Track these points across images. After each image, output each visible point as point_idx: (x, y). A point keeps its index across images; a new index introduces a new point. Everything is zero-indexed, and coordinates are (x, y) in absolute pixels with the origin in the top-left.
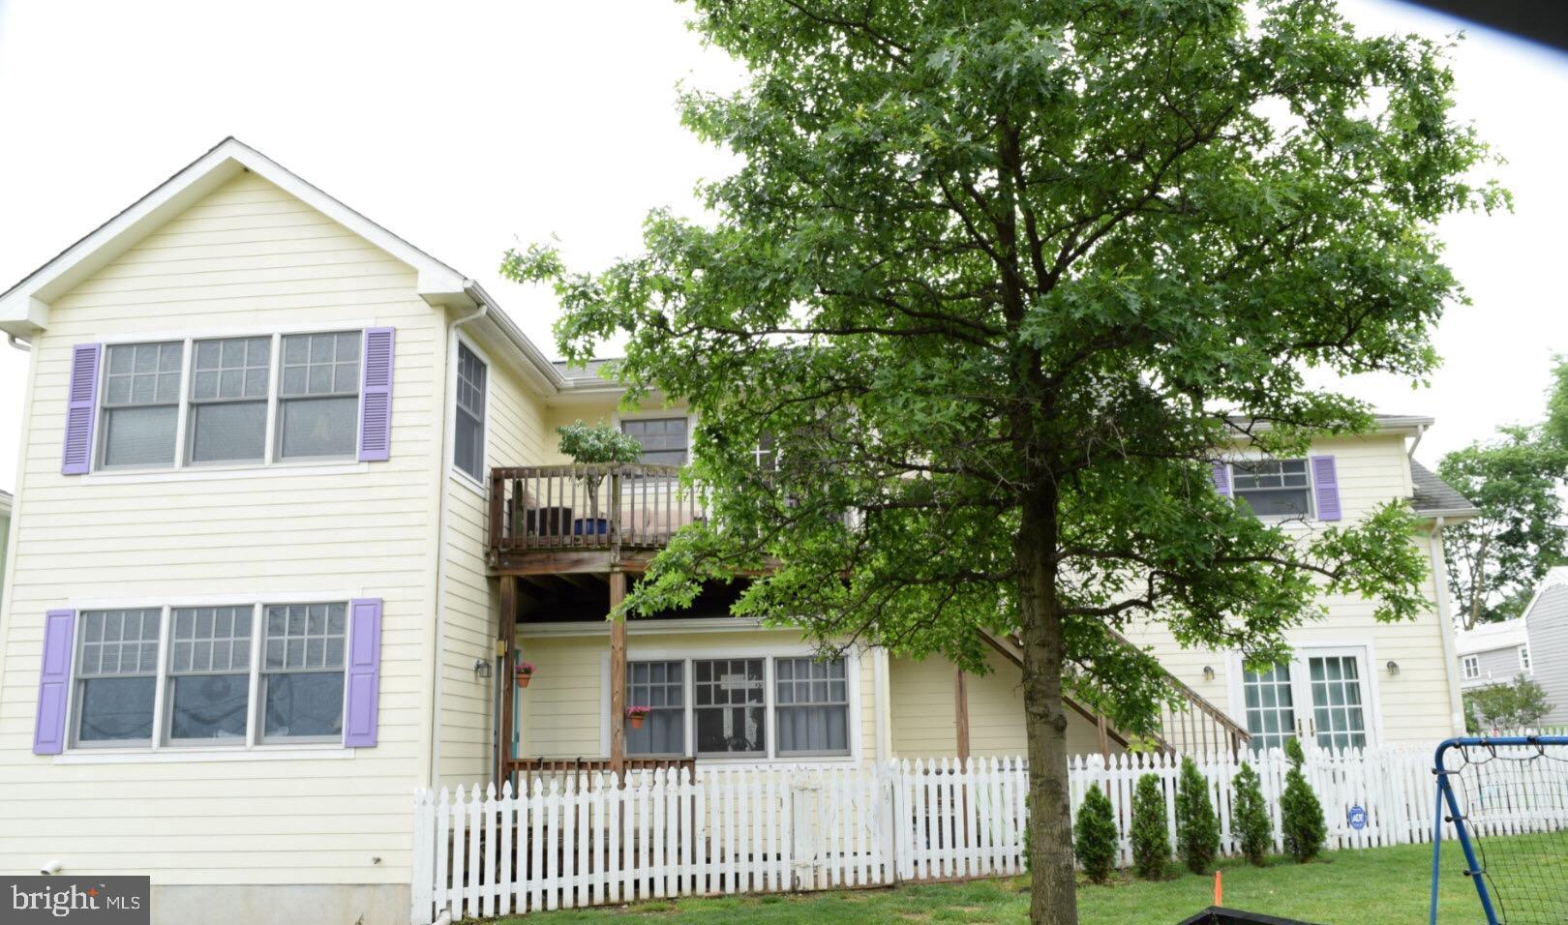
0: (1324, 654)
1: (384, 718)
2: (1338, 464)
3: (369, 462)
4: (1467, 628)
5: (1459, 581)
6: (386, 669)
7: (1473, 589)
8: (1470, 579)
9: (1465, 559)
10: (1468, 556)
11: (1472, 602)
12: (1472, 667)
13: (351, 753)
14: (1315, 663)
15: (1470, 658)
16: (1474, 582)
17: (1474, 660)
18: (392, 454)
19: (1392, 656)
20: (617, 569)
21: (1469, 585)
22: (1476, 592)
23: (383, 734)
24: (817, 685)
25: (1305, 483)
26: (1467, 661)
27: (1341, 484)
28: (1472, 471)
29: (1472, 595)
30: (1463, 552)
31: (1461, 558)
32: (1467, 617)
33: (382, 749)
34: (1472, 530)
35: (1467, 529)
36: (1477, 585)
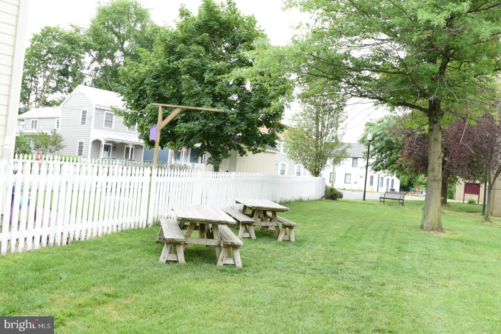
4: (36, 107)
5: (38, 86)
7: (43, 91)
8: (42, 87)
9: (42, 78)
10: (44, 76)
11: (41, 97)
12: (34, 124)
15: (34, 120)
16: (44, 88)
17: (36, 121)
21: (41, 89)
22: (43, 93)
26: (33, 121)
28: (54, 38)
29: (42, 94)
30: (42, 74)
31: (41, 77)
32: (37, 103)
34: (48, 65)
35: (47, 64)
36: (44, 90)
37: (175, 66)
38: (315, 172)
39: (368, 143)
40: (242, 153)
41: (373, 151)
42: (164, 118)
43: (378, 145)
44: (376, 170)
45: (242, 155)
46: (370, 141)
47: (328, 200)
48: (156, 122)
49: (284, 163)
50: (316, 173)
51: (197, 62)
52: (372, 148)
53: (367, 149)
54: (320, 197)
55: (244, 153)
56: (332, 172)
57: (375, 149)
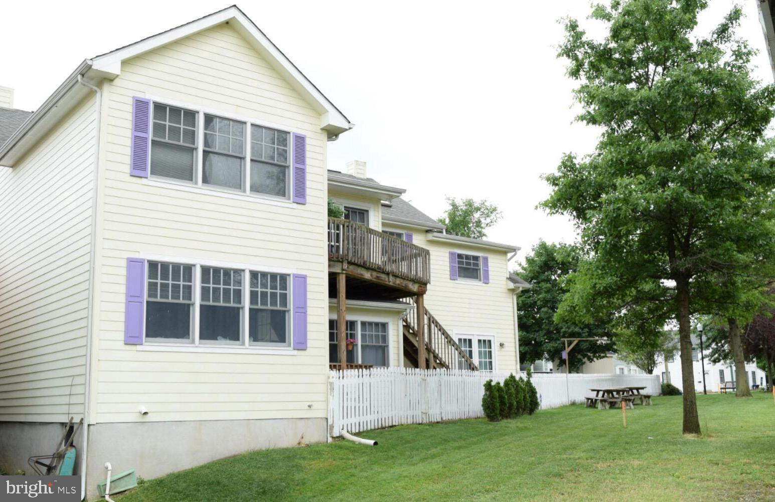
0: (482, 338)
1: (310, 335)
2: (490, 260)
3: (297, 203)
6: (309, 311)
13: (296, 352)
14: (480, 341)
18: (307, 201)
19: (502, 341)
20: (344, 272)
23: (310, 343)
24: (375, 335)
25: (478, 266)
27: (490, 269)
33: (309, 351)
37: (532, 302)
38: (649, 370)
39: (699, 334)
40: (591, 360)
41: (706, 342)
42: (568, 346)
43: (710, 334)
44: (715, 361)
45: (591, 362)
46: (701, 331)
47: (665, 397)
48: (565, 349)
49: (622, 367)
50: (650, 372)
51: (549, 296)
52: (704, 338)
53: (699, 341)
54: (658, 394)
55: (592, 360)
56: (664, 371)
57: (708, 339)
